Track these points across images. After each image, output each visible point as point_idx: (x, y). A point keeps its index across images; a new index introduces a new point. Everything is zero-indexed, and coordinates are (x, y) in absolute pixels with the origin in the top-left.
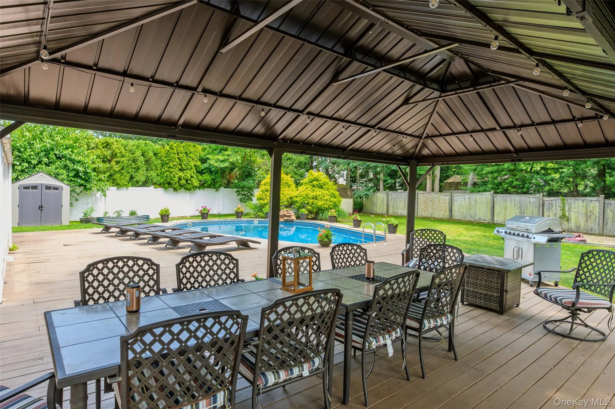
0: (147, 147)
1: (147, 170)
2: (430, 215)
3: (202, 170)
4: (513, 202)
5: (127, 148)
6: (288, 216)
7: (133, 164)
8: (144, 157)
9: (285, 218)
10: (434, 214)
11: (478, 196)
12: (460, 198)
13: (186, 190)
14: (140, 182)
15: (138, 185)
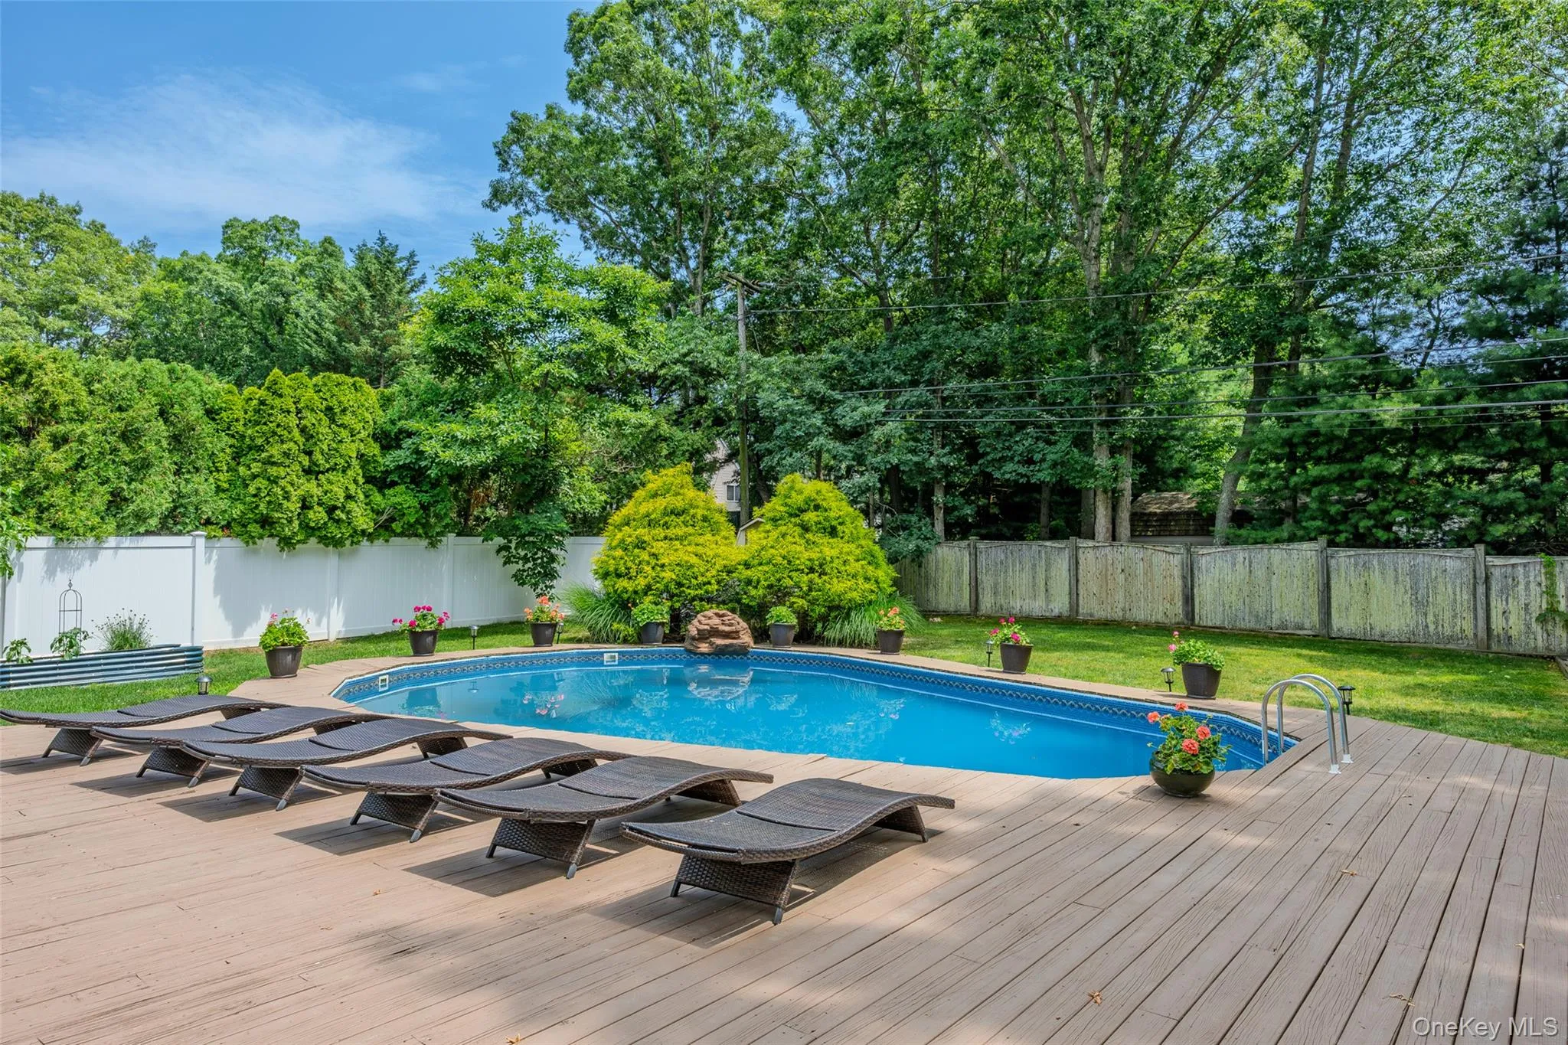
0: (179, 387)
1: (177, 473)
2: (1121, 614)
3: (387, 472)
4: (1391, 573)
5: (96, 386)
6: (726, 635)
7: (122, 446)
8: (166, 421)
9: (719, 642)
10: (1134, 610)
11: (1277, 555)
12: (1219, 562)
13: (327, 545)
14: (152, 516)
15: (142, 530)
